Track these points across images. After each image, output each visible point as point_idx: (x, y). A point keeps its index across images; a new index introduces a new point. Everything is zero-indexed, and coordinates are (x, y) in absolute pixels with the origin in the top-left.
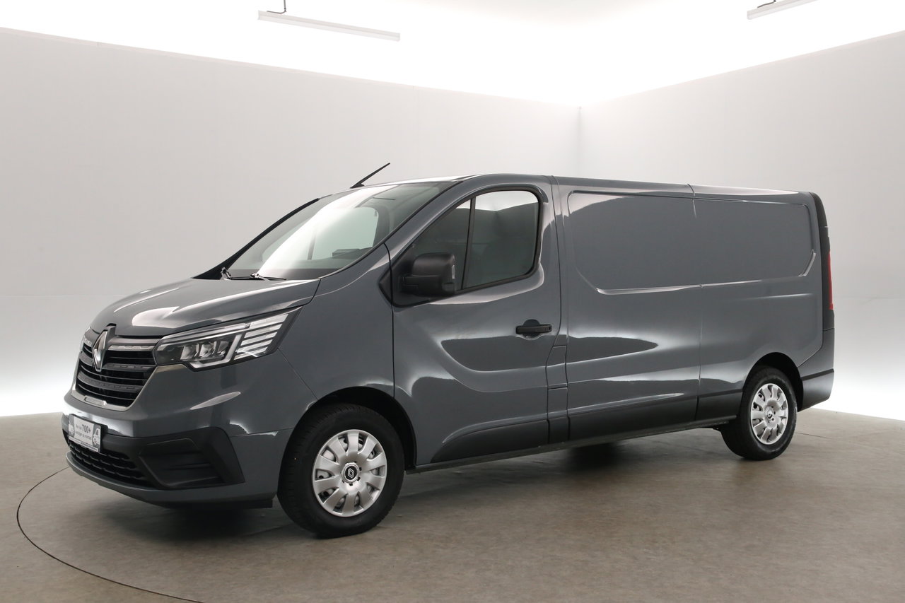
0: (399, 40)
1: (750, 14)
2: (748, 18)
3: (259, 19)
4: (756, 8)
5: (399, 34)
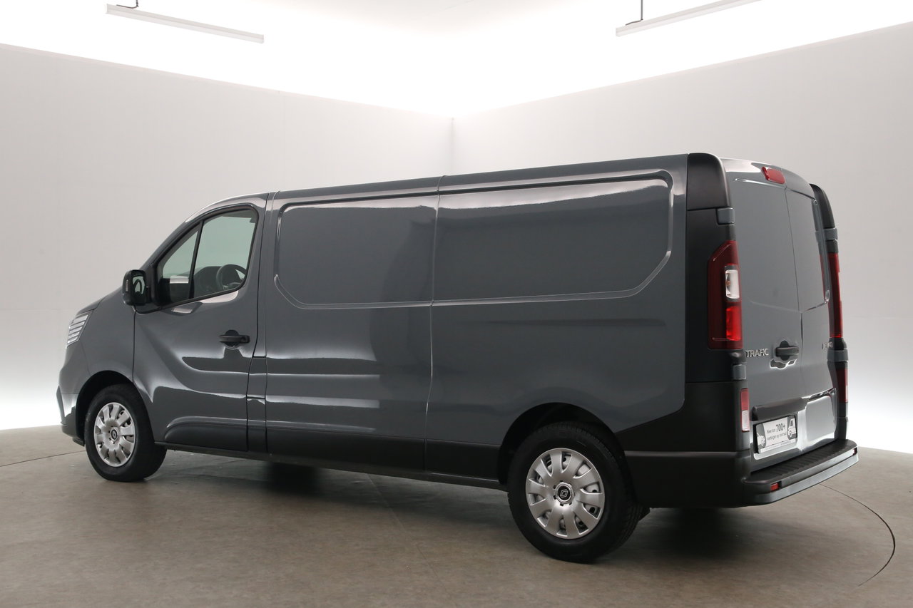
0: (263, 42)
1: (619, 31)
2: (617, 35)
3: (108, 12)
4: (624, 25)
5: (263, 36)
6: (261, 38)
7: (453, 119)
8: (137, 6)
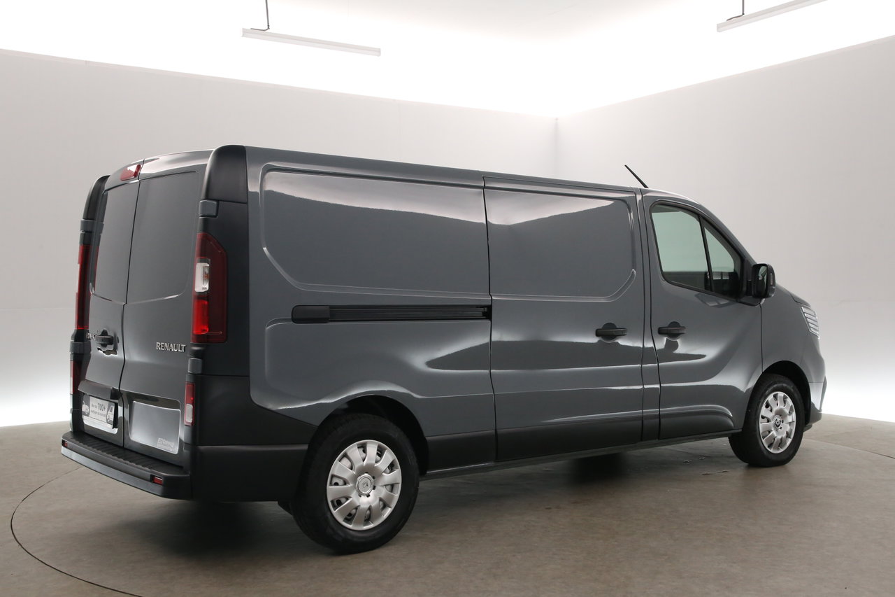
6: (377, 52)
7: (557, 119)
8: (269, 28)
